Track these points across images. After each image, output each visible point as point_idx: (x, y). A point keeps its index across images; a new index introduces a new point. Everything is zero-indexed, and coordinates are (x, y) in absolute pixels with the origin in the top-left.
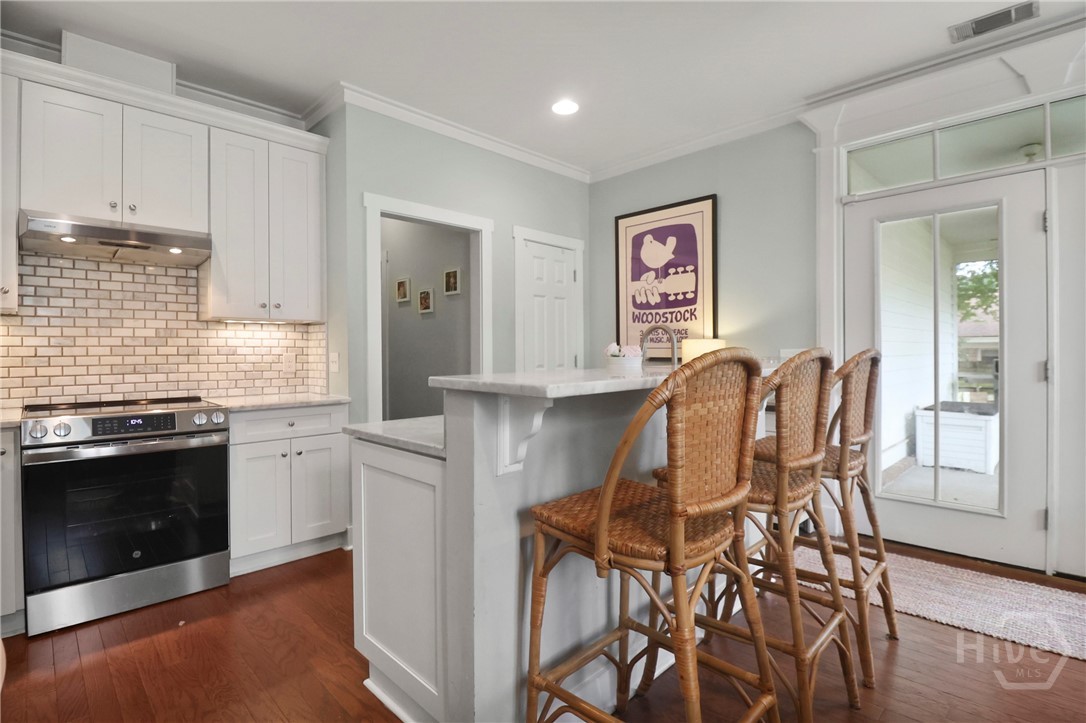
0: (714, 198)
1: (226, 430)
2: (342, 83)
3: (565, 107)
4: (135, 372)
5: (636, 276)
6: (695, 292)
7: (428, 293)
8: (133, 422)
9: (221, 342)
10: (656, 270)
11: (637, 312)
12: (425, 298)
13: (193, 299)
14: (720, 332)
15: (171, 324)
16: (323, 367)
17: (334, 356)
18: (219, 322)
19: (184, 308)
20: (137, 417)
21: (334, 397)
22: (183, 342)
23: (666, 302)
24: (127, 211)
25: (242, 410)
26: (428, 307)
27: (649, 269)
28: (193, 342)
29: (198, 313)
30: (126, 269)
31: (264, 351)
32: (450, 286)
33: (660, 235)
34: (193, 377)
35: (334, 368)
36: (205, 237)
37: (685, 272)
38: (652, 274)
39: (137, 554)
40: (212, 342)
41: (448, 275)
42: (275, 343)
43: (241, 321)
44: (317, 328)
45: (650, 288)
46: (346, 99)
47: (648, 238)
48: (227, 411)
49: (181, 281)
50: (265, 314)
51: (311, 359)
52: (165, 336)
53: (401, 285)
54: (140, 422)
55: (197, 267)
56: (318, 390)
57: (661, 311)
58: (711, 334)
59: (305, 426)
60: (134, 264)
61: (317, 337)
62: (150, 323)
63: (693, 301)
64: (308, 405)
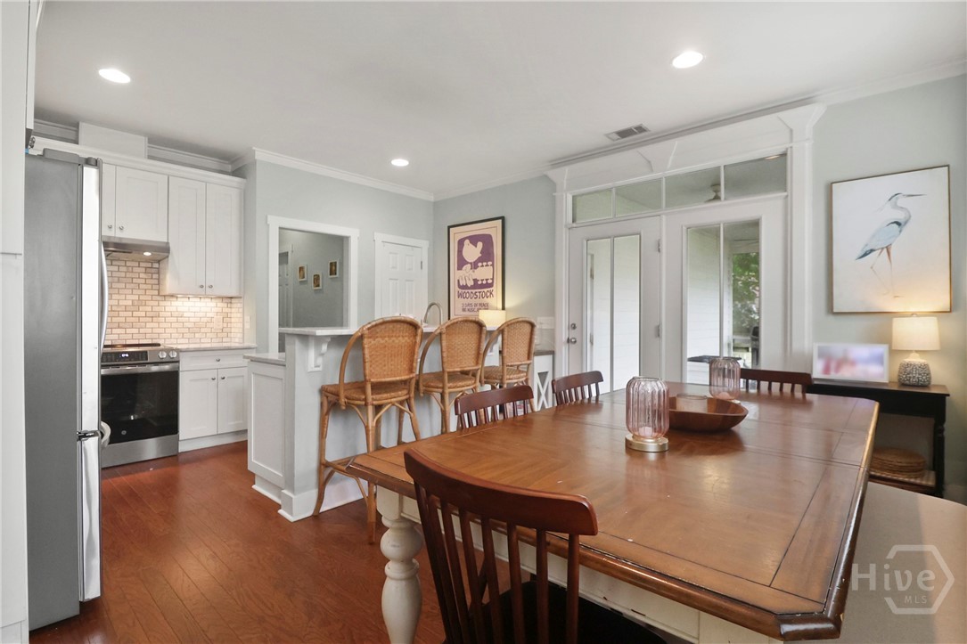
0: (503, 219)
1: (178, 362)
2: (254, 148)
3: (400, 163)
4: (119, 327)
5: (460, 268)
6: (493, 279)
7: (318, 276)
8: (123, 355)
9: (174, 309)
10: (471, 263)
11: (460, 291)
12: (317, 278)
13: (156, 282)
14: (506, 306)
15: (142, 298)
16: (240, 325)
17: (247, 318)
18: (172, 296)
19: (150, 287)
20: (125, 353)
21: (246, 344)
22: (149, 309)
23: (476, 285)
24: (118, 230)
25: (187, 351)
26: (318, 286)
27: (468, 263)
28: (156, 309)
29: (159, 290)
30: (114, 263)
31: (201, 315)
32: (333, 272)
33: (474, 240)
34: (155, 331)
35: (247, 326)
36: (164, 245)
37: (487, 265)
38: (469, 265)
39: (124, 433)
40: (167, 309)
41: (331, 264)
42: (208, 310)
43: (187, 296)
44: (236, 300)
45: (467, 275)
46: (256, 157)
47: (467, 242)
48: (178, 351)
49: (148, 270)
50: (203, 291)
51: (233, 320)
52: (137, 305)
53: (301, 269)
54: (127, 355)
55: (159, 262)
56: (237, 340)
57: (474, 291)
58: (501, 307)
59: (226, 362)
60: (119, 260)
61: (237, 305)
62: (128, 297)
63: (491, 285)
64: (229, 349)
